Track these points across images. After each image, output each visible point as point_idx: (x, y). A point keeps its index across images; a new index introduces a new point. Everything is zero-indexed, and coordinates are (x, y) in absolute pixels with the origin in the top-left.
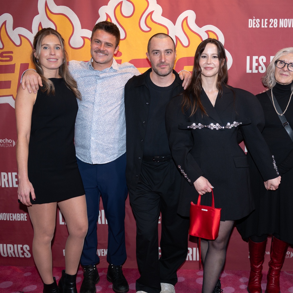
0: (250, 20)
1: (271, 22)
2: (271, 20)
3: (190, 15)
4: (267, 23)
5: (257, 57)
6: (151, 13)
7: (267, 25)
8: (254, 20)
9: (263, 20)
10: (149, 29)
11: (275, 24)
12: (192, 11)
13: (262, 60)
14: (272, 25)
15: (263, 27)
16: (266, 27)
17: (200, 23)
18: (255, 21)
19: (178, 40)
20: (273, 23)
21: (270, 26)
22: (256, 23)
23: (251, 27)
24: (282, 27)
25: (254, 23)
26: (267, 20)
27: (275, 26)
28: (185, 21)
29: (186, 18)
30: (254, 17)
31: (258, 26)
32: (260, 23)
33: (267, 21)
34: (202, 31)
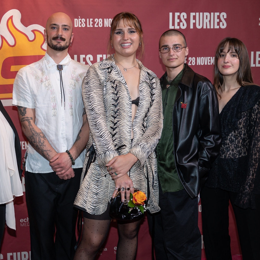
0: (75, 20)
1: (96, 22)
2: (96, 20)
3: (15, 14)
4: (92, 23)
5: (84, 56)
7: (92, 24)
8: (80, 19)
9: (88, 19)
11: (101, 24)
12: (17, 10)
13: (89, 58)
14: (98, 24)
15: (89, 26)
16: (91, 26)
18: (81, 21)
19: (3, 39)
20: (98, 23)
21: (96, 26)
22: (82, 23)
23: (77, 26)
24: (107, 26)
25: (80, 23)
26: (92, 19)
27: (101, 25)
28: (10, 20)
29: (11, 18)
30: (79, 17)
31: (83, 25)
32: (86, 23)
33: (92, 21)
34: (28, 30)
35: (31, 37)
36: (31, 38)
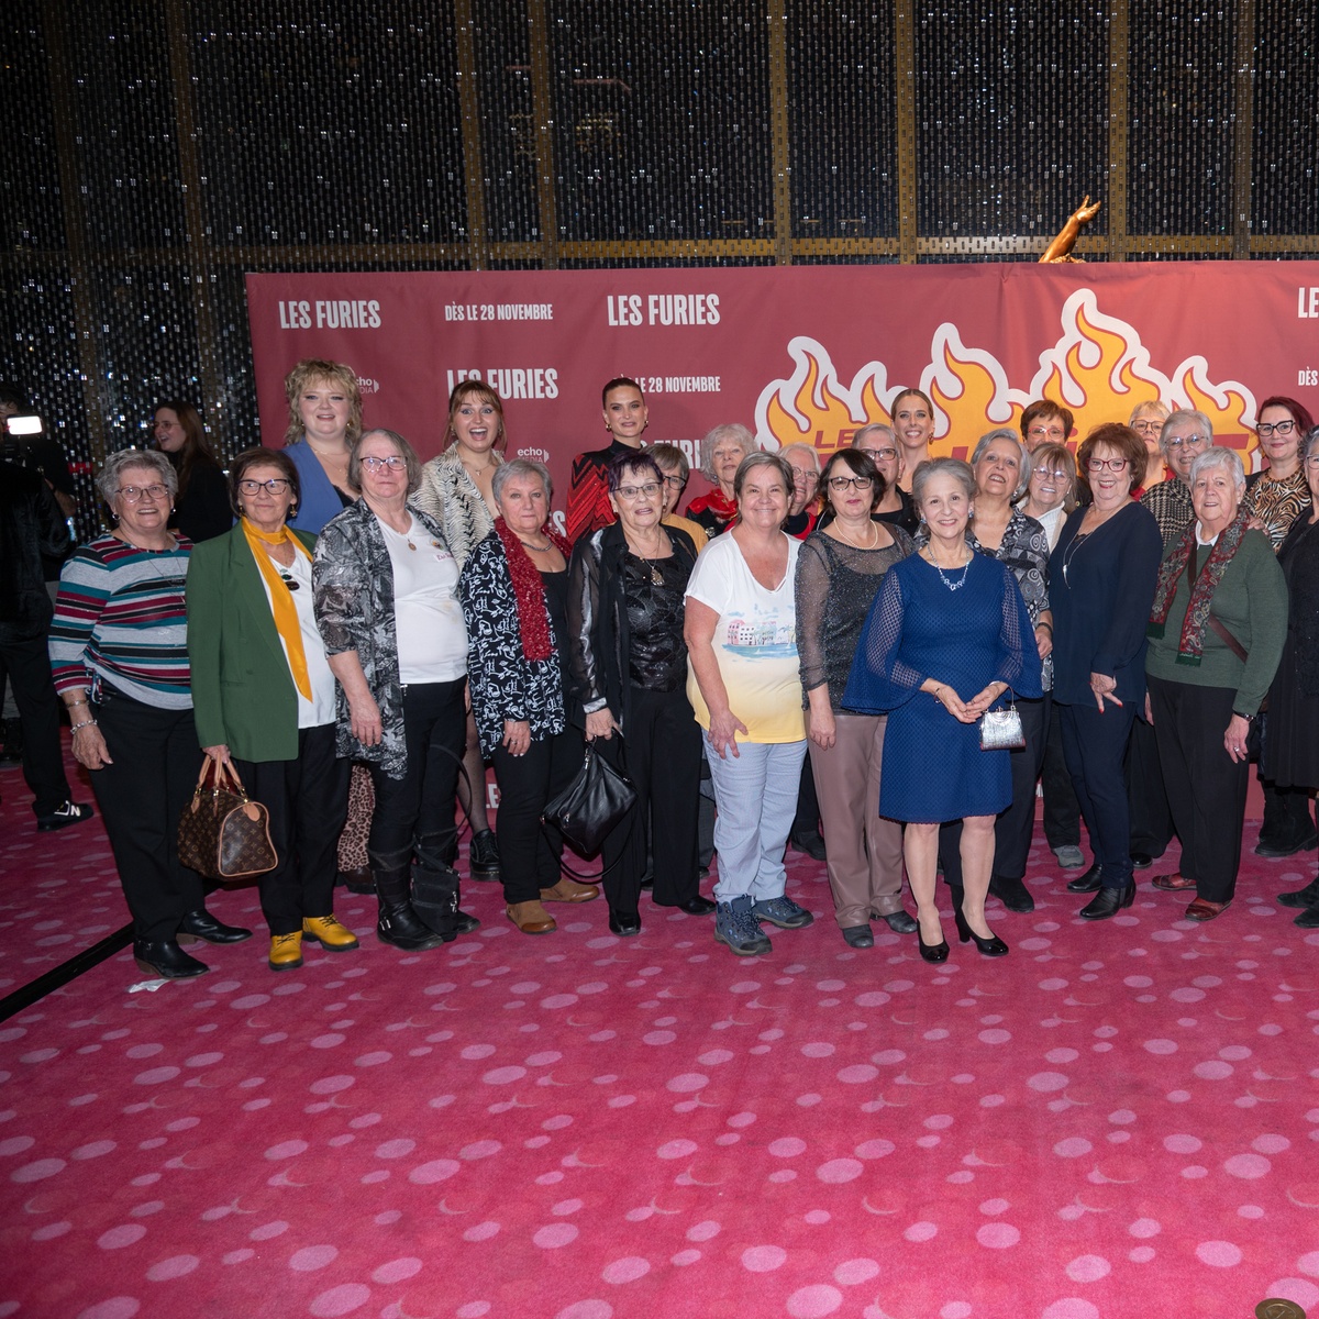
0: (1300, 372)
3: (1198, 364)
6: (1131, 362)
8: (1308, 372)
10: (1125, 389)
12: (1201, 357)
17: (1215, 377)
18: (1310, 375)
22: (1312, 378)
23: (1303, 384)
25: (1308, 378)
28: (1189, 376)
29: (1191, 370)
30: (1308, 367)
31: (1314, 382)
34: (1218, 392)
35: (1223, 402)
36: (1223, 404)
